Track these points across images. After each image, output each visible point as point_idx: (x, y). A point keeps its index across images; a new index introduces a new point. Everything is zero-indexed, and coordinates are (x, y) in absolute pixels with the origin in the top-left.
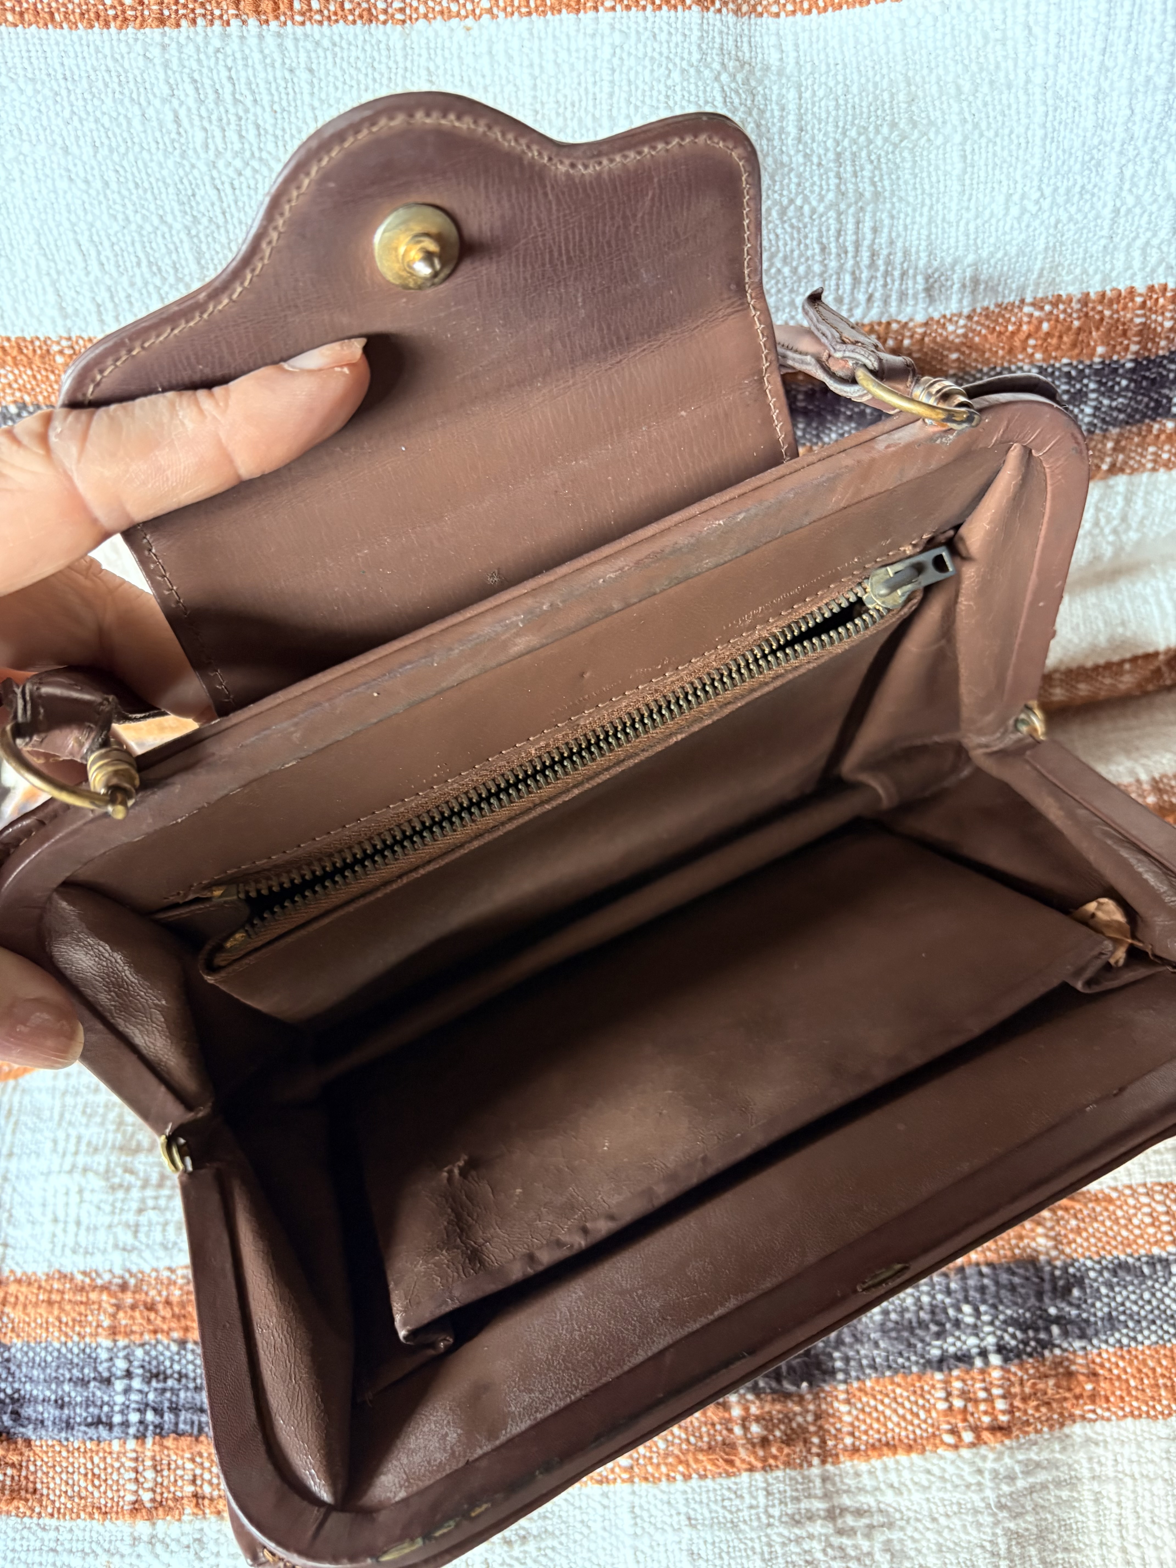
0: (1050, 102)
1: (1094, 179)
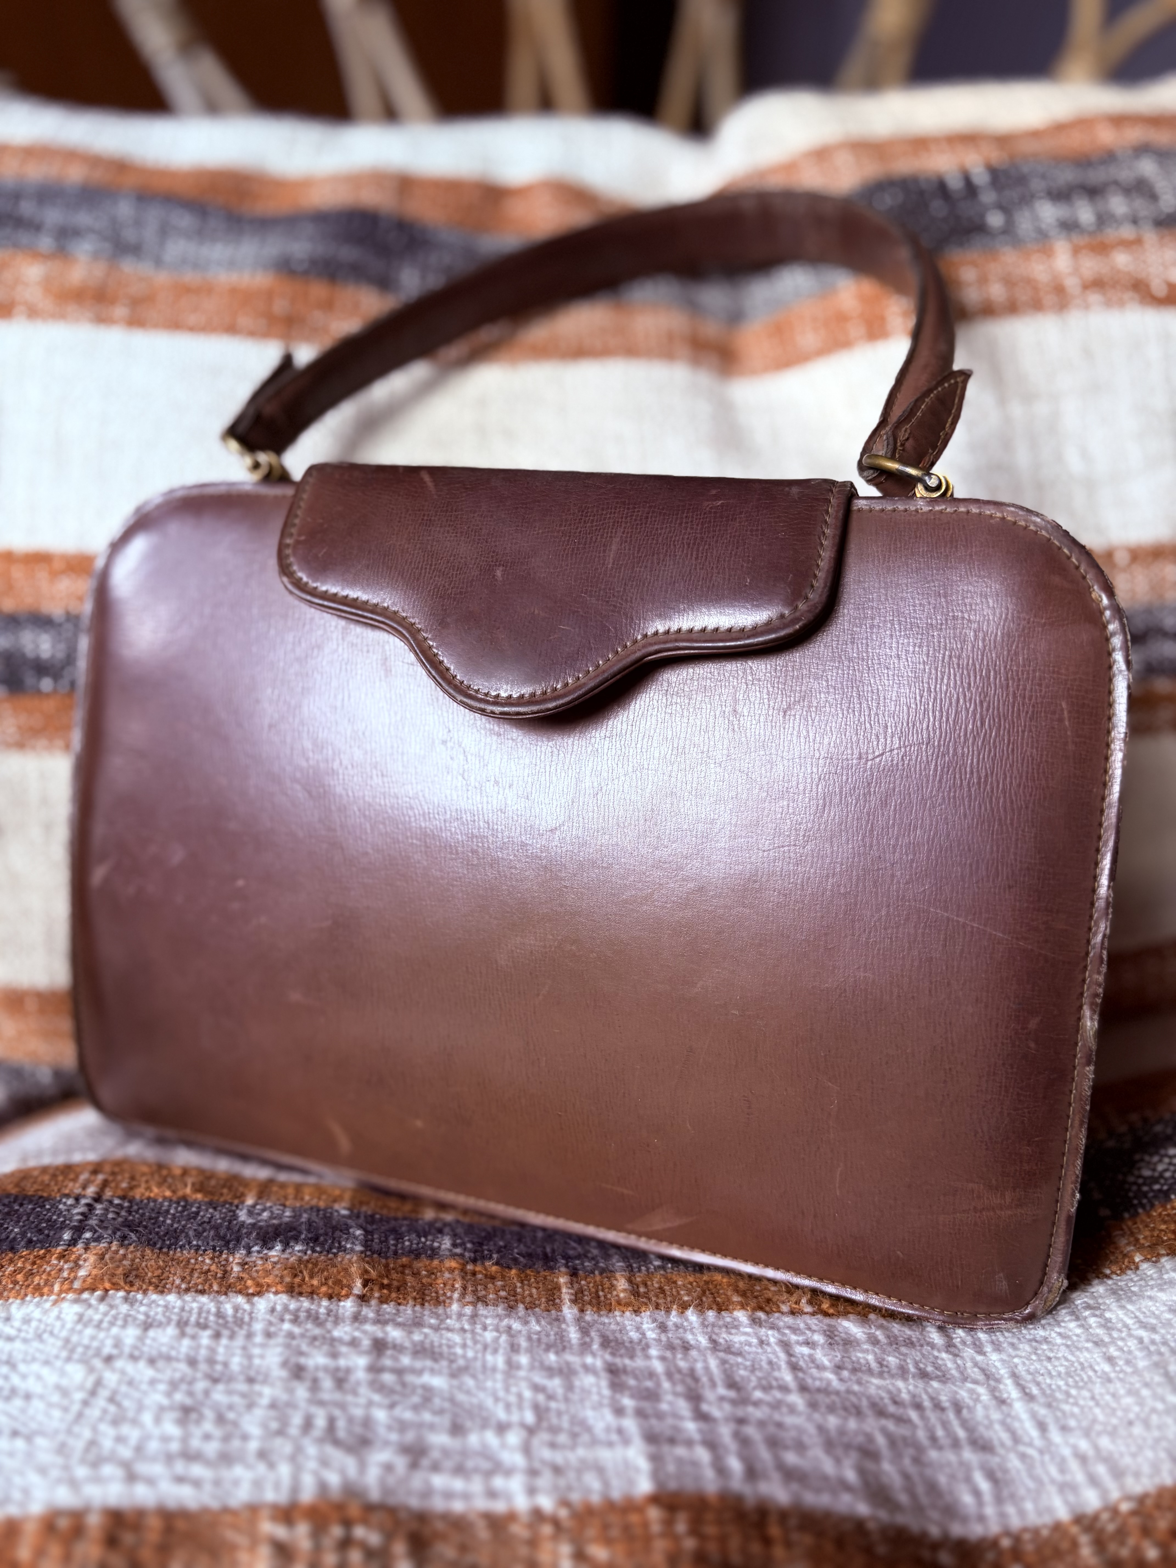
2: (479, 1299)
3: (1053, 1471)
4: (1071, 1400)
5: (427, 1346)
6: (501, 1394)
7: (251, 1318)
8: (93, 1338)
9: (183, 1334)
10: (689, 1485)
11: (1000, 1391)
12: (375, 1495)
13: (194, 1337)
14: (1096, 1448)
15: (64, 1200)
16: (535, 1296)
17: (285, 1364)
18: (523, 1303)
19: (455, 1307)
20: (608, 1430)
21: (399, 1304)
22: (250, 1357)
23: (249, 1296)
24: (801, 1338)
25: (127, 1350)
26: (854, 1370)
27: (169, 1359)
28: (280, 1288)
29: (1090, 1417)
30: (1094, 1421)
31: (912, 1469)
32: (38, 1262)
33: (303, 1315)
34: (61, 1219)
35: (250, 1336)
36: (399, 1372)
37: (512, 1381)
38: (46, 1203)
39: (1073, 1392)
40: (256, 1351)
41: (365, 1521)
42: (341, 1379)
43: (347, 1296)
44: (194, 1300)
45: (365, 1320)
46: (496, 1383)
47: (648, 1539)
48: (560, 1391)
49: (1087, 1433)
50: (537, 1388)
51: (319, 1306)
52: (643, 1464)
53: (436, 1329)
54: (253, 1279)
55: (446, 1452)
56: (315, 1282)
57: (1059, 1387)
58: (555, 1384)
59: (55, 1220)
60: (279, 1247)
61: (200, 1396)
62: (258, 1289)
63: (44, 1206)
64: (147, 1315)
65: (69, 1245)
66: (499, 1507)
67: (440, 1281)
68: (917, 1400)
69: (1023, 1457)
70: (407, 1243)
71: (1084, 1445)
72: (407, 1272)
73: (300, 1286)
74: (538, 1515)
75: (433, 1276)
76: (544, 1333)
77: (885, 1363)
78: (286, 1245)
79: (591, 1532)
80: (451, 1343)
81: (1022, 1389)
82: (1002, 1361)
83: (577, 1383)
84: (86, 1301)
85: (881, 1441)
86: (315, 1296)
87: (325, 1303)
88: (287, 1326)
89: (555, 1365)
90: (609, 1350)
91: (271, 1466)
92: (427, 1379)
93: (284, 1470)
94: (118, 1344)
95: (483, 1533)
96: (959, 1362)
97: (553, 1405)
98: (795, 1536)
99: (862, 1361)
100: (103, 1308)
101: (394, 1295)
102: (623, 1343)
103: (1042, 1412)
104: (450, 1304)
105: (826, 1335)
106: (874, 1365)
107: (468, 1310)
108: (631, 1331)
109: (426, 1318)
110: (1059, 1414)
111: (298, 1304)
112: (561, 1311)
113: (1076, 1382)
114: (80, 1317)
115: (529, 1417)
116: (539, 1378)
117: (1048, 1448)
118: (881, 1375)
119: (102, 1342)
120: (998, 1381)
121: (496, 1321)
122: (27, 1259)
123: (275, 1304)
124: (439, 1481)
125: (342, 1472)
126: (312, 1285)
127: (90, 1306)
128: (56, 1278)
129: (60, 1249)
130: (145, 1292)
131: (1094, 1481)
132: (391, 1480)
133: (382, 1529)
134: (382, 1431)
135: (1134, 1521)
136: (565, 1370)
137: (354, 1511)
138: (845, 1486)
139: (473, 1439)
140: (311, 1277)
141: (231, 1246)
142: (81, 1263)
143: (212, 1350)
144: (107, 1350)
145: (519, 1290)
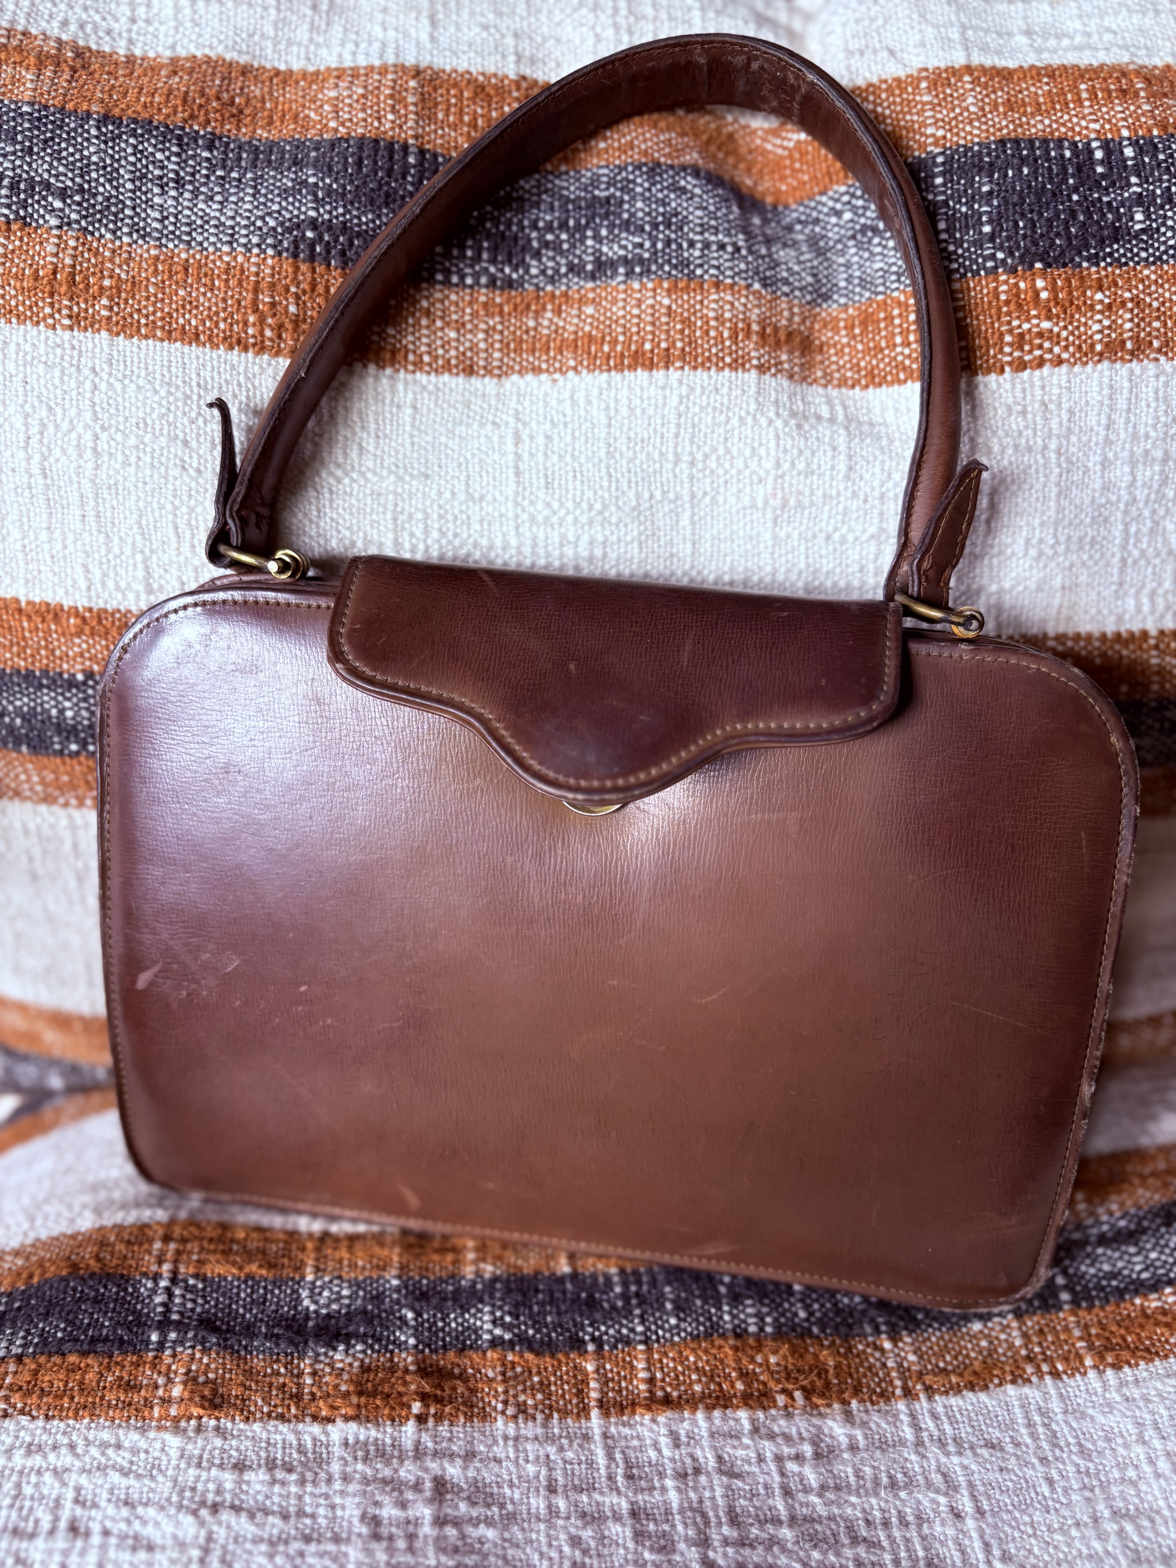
0: (1064, 465)
1: (1103, 533)
2: (520, 1409)
4: (1014, 1523)
5: (480, 1484)
6: (545, 1548)
7: (328, 1454)
9: (273, 1479)
11: (957, 1502)
13: (283, 1483)
15: (144, 1281)
16: (567, 1397)
18: (557, 1409)
19: (500, 1424)
21: (452, 1423)
22: (333, 1508)
23: (323, 1423)
24: (793, 1451)
25: (228, 1498)
26: (836, 1489)
28: (348, 1411)
32: (134, 1371)
33: (372, 1449)
34: (146, 1311)
35: (330, 1479)
36: (459, 1523)
37: (553, 1532)
38: (128, 1284)
40: (338, 1500)
42: (412, 1537)
43: (407, 1417)
44: (277, 1430)
45: (425, 1451)
46: (540, 1534)
50: (574, 1541)
51: (385, 1433)
53: (486, 1460)
54: (324, 1397)
59: (140, 1313)
60: (342, 1347)
62: (330, 1412)
63: (127, 1288)
64: (239, 1452)
65: (158, 1351)
67: (484, 1383)
75: (479, 1377)
76: (576, 1461)
78: (348, 1344)
80: (499, 1480)
81: (975, 1500)
82: (962, 1465)
83: (606, 1532)
84: (184, 1432)
86: (380, 1420)
87: (389, 1428)
88: (360, 1466)
89: (587, 1509)
92: (483, 1531)
94: (219, 1489)
96: (926, 1465)
99: (842, 1475)
100: (200, 1441)
101: (447, 1411)
103: (989, 1531)
104: (496, 1419)
105: (814, 1443)
106: (852, 1479)
107: (511, 1427)
109: (476, 1441)
110: (1003, 1537)
111: (367, 1433)
112: (589, 1421)
113: (1020, 1502)
114: (182, 1453)
118: (857, 1492)
119: (206, 1486)
120: (956, 1490)
122: (123, 1367)
123: (347, 1434)
127: (188, 1439)
128: (153, 1398)
129: (150, 1355)
130: (233, 1419)
141: (300, 1347)
142: (172, 1376)
143: (300, 1499)
145: (553, 1389)
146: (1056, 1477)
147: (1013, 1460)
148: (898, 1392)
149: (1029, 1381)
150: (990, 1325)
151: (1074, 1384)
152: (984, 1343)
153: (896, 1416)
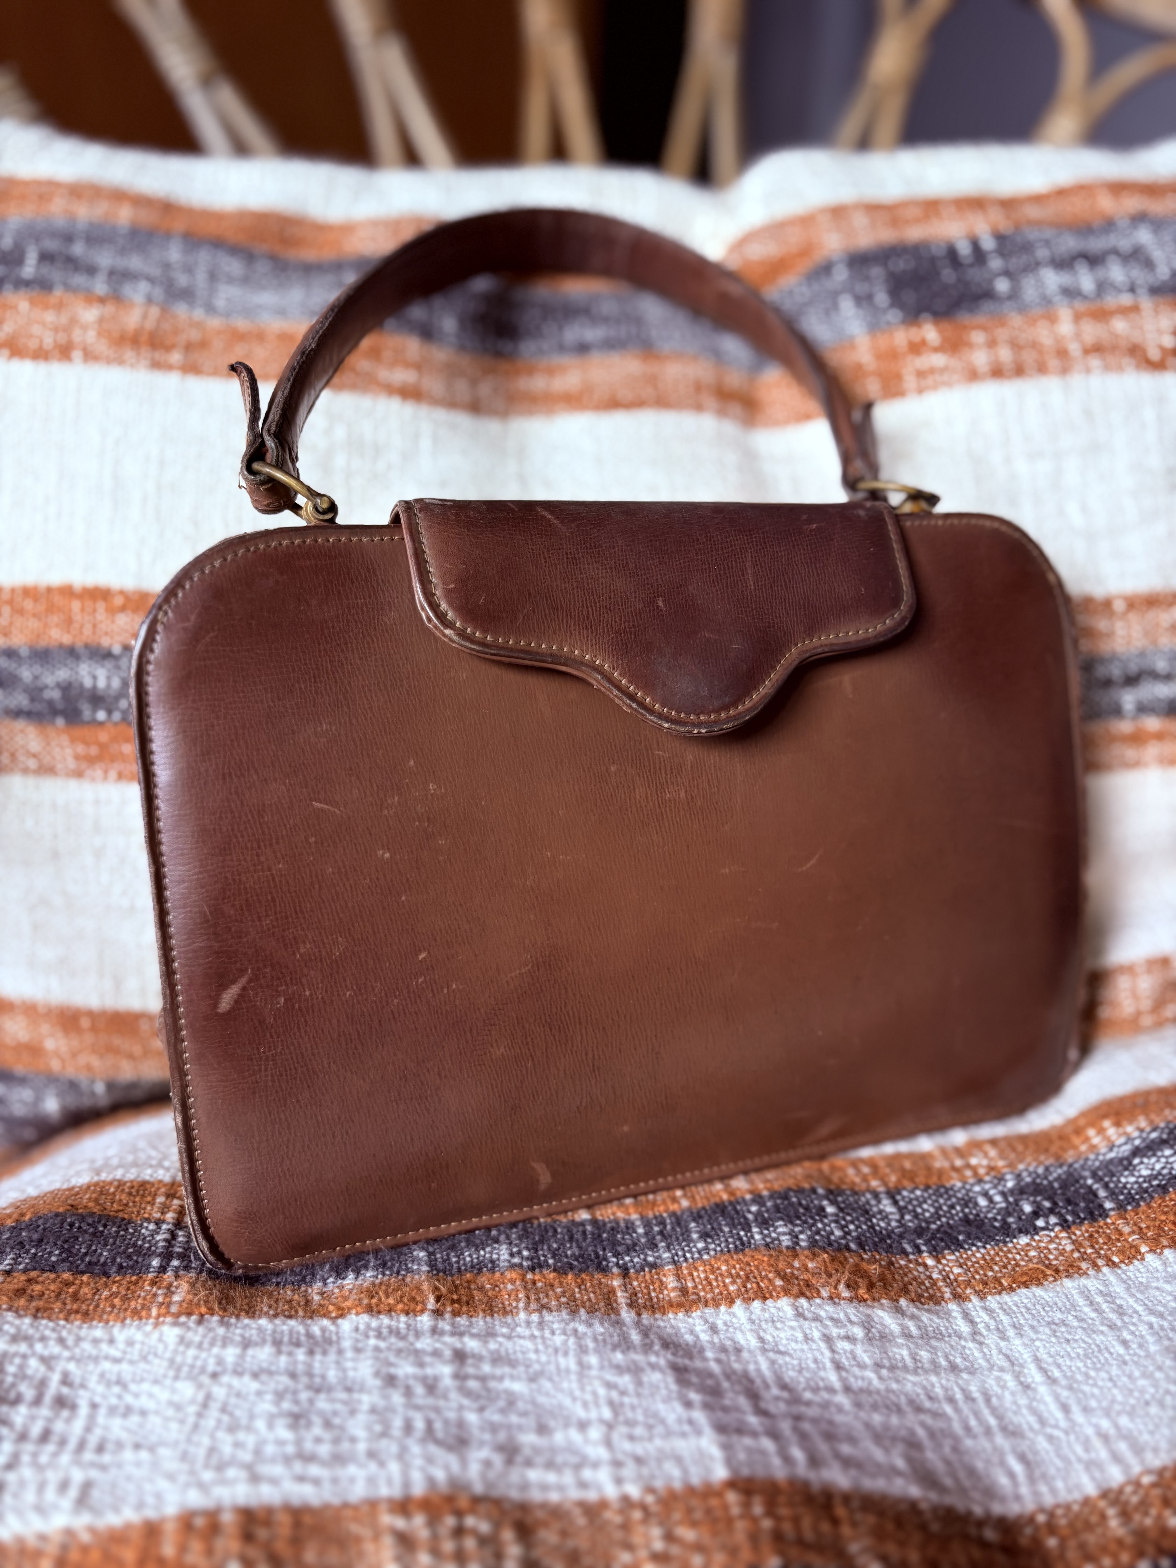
2: (543, 1307)
3: (1079, 1449)
4: (1091, 1382)
5: (503, 1353)
6: (577, 1393)
7: (339, 1338)
8: (196, 1358)
9: (279, 1352)
10: (760, 1472)
11: (1025, 1376)
12: (478, 1488)
13: (290, 1354)
14: (1116, 1426)
15: (145, 1224)
16: (594, 1301)
17: (377, 1374)
18: (584, 1307)
19: (522, 1315)
20: (679, 1421)
21: (471, 1316)
22: (344, 1370)
23: (334, 1320)
24: (842, 1332)
25: (230, 1367)
26: (892, 1368)
27: (270, 1373)
28: (359, 1309)
29: (1110, 1397)
30: (1113, 1401)
31: (953, 1457)
32: (132, 1287)
33: (385, 1331)
34: (147, 1245)
35: (340, 1352)
36: (483, 1379)
37: (585, 1381)
38: (129, 1226)
39: (1092, 1373)
40: (349, 1364)
41: (473, 1511)
42: (431, 1386)
43: (422, 1311)
44: (284, 1324)
45: (442, 1333)
46: (571, 1384)
47: (729, 1521)
48: (631, 1387)
49: (1107, 1413)
50: (609, 1386)
51: (398, 1321)
52: (716, 1452)
53: (509, 1337)
54: (334, 1305)
55: (537, 1450)
56: (391, 1301)
57: (1079, 1368)
58: (625, 1381)
59: (141, 1246)
60: (351, 1275)
61: (305, 1405)
62: (340, 1312)
63: (127, 1229)
64: (242, 1336)
65: (159, 1272)
66: (592, 1496)
67: (504, 1293)
68: (950, 1393)
69: (1050, 1438)
70: (468, 1259)
71: (1105, 1424)
72: (472, 1287)
73: (377, 1306)
74: (626, 1500)
75: (497, 1289)
76: (607, 1334)
77: (918, 1358)
78: (358, 1273)
79: (677, 1516)
80: (524, 1349)
81: (1044, 1371)
82: (1025, 1345)
83: (645, 1379)
84: (184, 1324)
85: (921, 1433)
86: (393, 1313)
87: (403, 1318)
88: (372, 1342)
89: (622, 1363)
90: (670, 1352)
91: (382, 1464)
92: (507, 1384)
93: (394, 1468)
94: (220, 1362)
95: (581, 1521)
96: (985, 1350)
97: (626, 1400)
98: (859, 1516)
99: (898, 1356)
100: (201, 1330)
101: (465, 1309)
102: (680, 1346)
103: (1065, 1393)
104: (517, 1313)
105: (865, 1327)
106: (909, 1361)
107: (535, 1317)
108: (686, 1333)
109: (497, 1327)
110: (1081, 1395)
111: (379, 1321)
112: (619, 1315)
113: (1094, 1363)
114: (182, 1340)
115: (607, 1414)
116: (610, 1377)
117: (1072, 1428)
118: (915, 1372)
119: (205, 1361)
120: (1021, 1366)
121: (562, 1325)
122: (121, 1285)
123: (358, 1323)
124: (534, 1475)
125: (447, 1468)
126: (389, 1304)
127: (189, 1329)
128: (152, 1303)
129: (151, 1276)
130: (238, 1317)
131: (1117, 1458)
132: (492, 1475)
133: (489, 1517)
134: (476, 1432)
135: (1156, 1492)
136: (633, 1367)
137: (463, 1502)
138: (895, 1472)
139: (559, 1438)
140: (387, 1296)
141: (307, 1280)
142: (173, 1289)
143: (310, 1366)
144: (211, 1367)
145: (578, 1295)
146: (1129, 1337)
147: (1079, 1331)
148: (947, 1295)
149: (1085, 1273)
150: (1037, 1238)
151: (1134, 1270)
152: (1032, 1253)
153: (948, 1313)
